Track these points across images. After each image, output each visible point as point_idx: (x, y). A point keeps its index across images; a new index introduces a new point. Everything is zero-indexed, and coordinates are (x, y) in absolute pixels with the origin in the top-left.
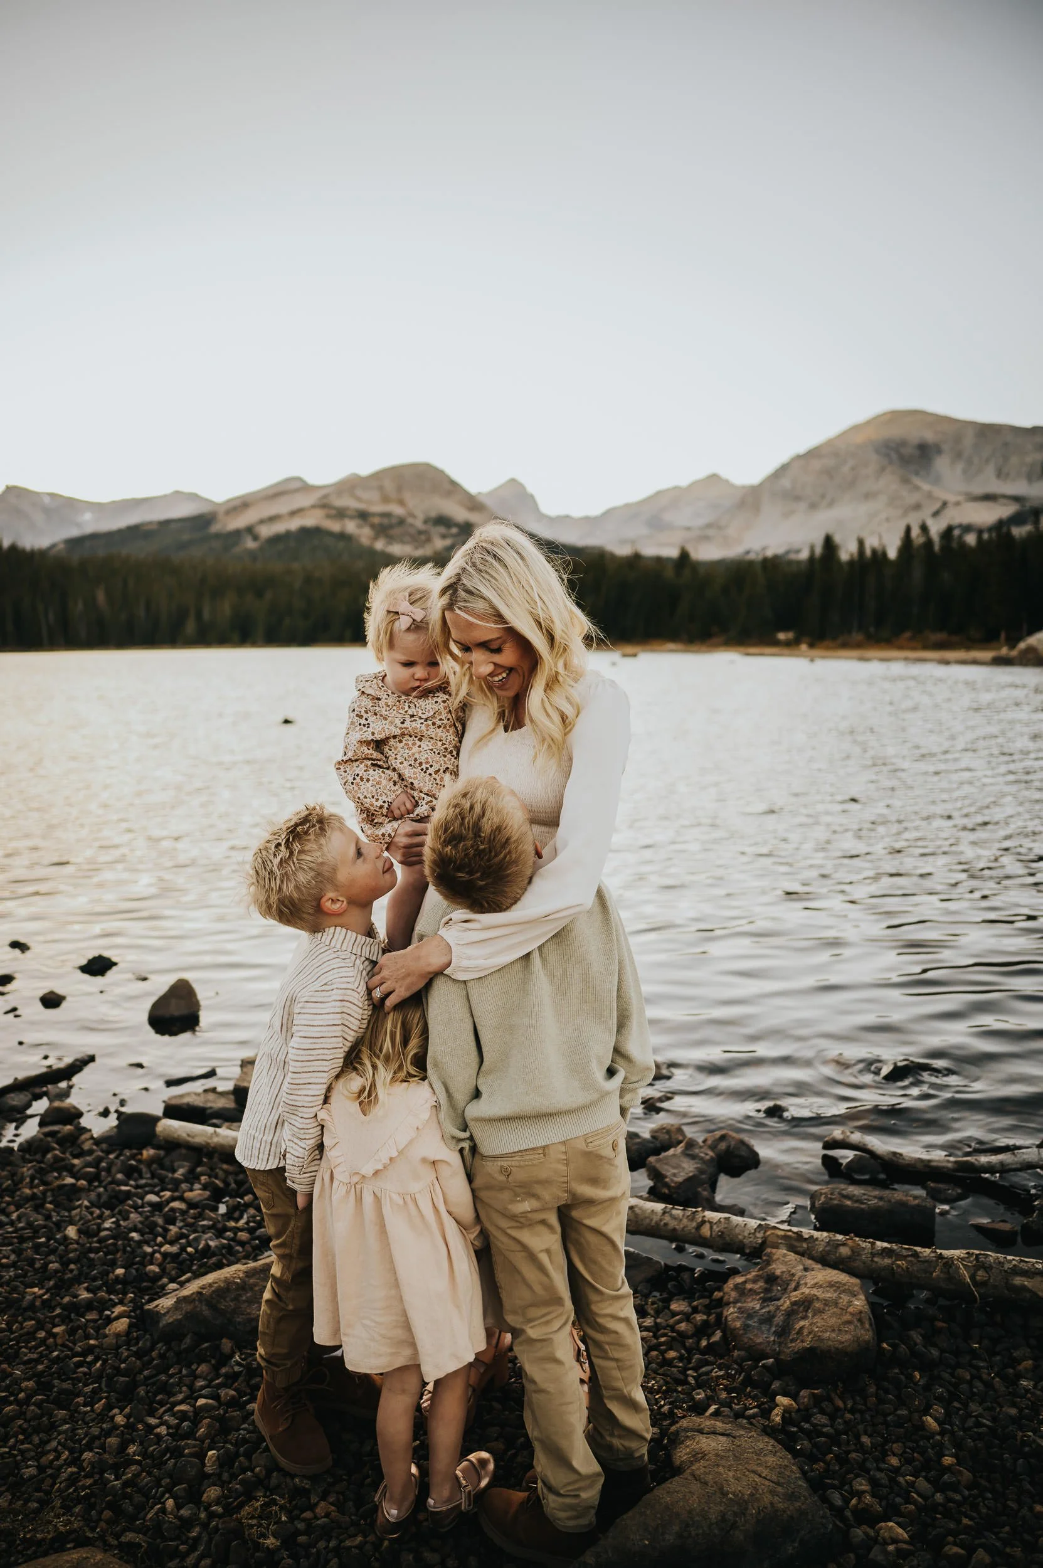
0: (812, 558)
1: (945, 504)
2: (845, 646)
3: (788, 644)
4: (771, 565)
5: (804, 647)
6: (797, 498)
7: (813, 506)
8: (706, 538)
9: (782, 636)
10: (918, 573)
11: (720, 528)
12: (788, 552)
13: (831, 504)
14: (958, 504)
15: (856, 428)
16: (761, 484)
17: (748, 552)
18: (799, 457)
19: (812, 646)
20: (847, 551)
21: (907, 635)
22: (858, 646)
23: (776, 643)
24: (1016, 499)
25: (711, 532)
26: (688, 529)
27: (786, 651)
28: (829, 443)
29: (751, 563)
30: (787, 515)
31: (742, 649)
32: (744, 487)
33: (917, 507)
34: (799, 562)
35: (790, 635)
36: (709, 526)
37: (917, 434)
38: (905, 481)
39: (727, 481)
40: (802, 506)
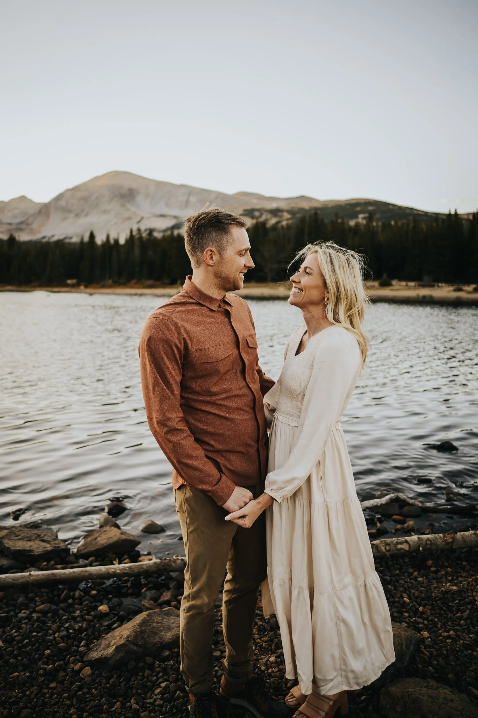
0: (82, 242)
1: (142, 218)
2: (104, 286)
3: (73, 286)
4: (60, 244)
5: (82, 287)
6: (69, 211)
7: (77, 215)
8: (21, 230)
9: (69, 282)
10: (137, 252)
11: (28, 224)
12: (65, 238)
13: (86, 215)
14: (148, 218)
15: (97, 178)
16: (50, 203)
17: (44, 237)
18: (68, 190)
19: (86, 287)
20: (99, 240)
21: (134, 281)
22: (110, 287)
23: (67, 286)
24: (175, 217)
25: (23, 226)
26: (10, 224)
27: (73, 290)
28: (84, 184)
29: (48, 244)
30: (64, 219)
31: (50, 289)
32: (39, 204)
33: (129, 218)
34: (74, 244)
35: (74, 281)
36: (22, 223)
37: (128, 184)
38: (123, 206)
39: (31, 200)
40: (72, 215)
